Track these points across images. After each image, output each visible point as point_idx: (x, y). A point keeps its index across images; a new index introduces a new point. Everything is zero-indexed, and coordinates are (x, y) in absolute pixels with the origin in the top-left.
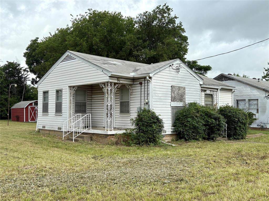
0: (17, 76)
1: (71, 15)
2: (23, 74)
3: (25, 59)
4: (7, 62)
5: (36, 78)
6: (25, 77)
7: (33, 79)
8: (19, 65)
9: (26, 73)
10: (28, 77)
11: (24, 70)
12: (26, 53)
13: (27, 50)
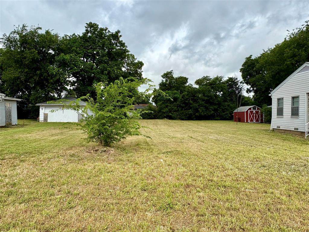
0: (234, 88)
1: (287, 30)
2: (239, 86)
3: (241, 74)
4: (228, 77)
5: (250, 88)
6: (241, 88)
7: (247, 89)
8: (237, 79)
9: (242, 84)
10: (243, 88)
11: (241, 83)
12: (242, 69)
13: (243, 66)
